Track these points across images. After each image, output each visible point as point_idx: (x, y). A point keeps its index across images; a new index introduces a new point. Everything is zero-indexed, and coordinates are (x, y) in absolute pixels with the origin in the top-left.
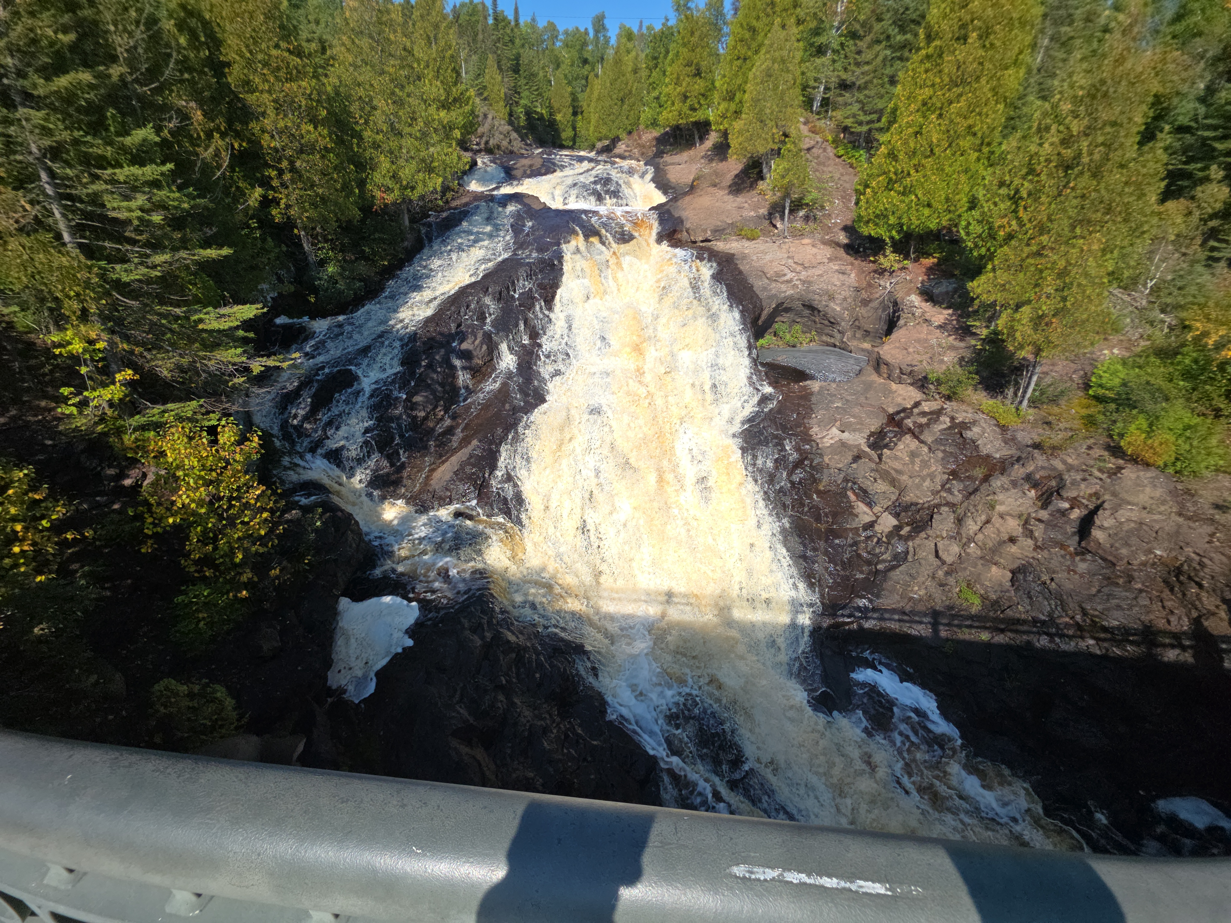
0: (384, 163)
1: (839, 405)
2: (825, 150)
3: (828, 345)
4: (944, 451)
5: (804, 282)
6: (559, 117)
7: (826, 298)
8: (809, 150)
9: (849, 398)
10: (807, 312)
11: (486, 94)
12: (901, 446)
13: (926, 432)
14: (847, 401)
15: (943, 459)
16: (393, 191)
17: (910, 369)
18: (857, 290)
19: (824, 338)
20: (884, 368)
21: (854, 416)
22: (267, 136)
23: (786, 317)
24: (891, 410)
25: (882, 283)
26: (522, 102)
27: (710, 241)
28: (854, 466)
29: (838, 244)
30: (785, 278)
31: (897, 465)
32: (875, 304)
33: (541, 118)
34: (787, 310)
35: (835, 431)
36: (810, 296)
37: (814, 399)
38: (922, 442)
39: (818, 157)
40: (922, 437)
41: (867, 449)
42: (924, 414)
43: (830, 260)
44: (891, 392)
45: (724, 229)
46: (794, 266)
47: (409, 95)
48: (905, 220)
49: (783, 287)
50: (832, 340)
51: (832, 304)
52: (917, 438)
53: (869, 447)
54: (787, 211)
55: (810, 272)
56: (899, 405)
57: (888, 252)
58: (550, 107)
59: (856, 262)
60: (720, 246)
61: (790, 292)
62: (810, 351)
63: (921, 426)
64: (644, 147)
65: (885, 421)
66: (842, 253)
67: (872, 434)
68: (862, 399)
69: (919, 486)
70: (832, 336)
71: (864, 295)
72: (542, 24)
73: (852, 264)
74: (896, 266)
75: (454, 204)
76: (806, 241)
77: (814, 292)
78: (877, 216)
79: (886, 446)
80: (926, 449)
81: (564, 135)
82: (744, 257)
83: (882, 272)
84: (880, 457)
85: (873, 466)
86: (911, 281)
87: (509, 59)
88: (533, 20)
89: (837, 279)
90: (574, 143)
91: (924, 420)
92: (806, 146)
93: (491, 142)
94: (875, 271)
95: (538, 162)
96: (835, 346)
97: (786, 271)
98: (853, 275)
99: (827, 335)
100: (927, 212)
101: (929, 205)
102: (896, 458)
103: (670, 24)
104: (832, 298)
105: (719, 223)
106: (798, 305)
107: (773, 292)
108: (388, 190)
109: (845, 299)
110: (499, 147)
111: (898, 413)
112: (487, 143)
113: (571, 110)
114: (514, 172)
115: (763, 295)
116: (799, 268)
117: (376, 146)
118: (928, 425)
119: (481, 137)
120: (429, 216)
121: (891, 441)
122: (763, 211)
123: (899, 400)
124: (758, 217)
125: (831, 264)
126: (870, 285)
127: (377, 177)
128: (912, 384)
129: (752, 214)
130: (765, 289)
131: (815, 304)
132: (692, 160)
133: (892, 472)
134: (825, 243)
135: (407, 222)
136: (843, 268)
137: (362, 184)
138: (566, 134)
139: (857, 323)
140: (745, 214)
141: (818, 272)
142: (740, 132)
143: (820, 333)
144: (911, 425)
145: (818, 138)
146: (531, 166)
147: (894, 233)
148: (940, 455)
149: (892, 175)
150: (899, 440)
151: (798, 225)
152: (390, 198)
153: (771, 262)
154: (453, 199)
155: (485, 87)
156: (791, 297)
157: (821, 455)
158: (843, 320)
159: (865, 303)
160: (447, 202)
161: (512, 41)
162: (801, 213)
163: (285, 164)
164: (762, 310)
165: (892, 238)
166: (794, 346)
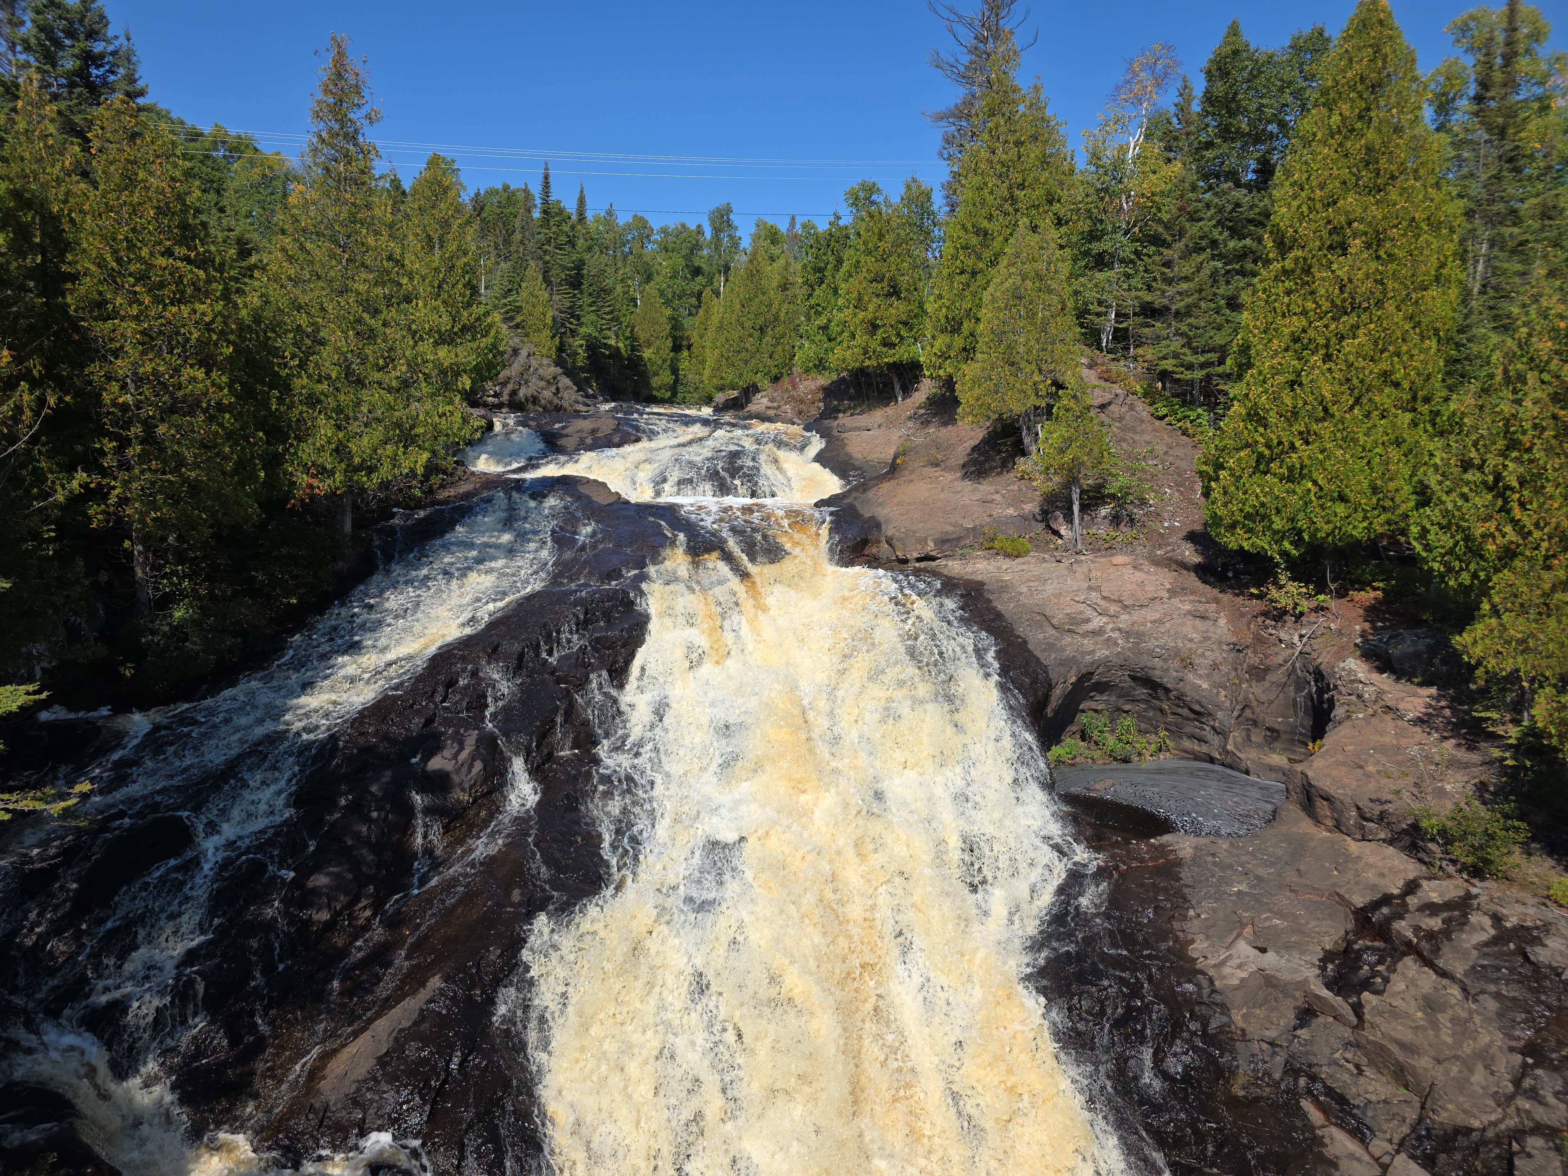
0: (325, 429)
1: (1243, 887)
2: (1132, 407)
3: (1197, 757)
4: (1497, 996)
5: (1127, 634)
6: (647, 354)
7: (1176, 664)
8: (1103, 407)
9: (1261, 872)
10: (1141, 692)
11: (519, 319)
12: (1398, 984)
13: (1446, 949)
14: (1259, 878)
15: (1500, 1015)
16: (332, 473)
17: (1378, 809)
18: (1237, 649)
19: (1187, 744)
20: (1322, 807)
21: (1280, 914)
22: (115, 387)
23: (1100, 701)
24: (1359, 900)
25: (1283, 635)
26: (583, 330)
27: (933, 559)
28: (1303, 1033)
29: (1183, 565)
30: (1090, 626)
31: (1401, 1031)
32: (1278, 676)
33: (616, 353)
34: (1102, 687)
35: (1244, 949)
36: (1145, 661)
37: (1186, 875)
38: (1443, 974)
39: (1121, 419)
40: (1440, 963)
41: (1325, 993)
42: (1431, 908)
43: (1172, 593)
44: (1349, 858)
45: (959, 539)
46: (1103, 603)
47: (385, 324)
48: (1302, 524)
49: (1088, 643)
50: (1205, 749)
51: (1190, 677)
52: (1428, 963)
53: (1328, 986)
54: (1076, 508)
55: (1137, 615)
56: (1374, 887)
57: (1283, 579)
58: (633, 338)
59: (1226, 598)
60: (954, 567)
61: (1102, 653)
62: (1160, 771)
63: (1431, 936)
64: (802, 401)
65: (1350, 926)
66: (1192, 580)
67: (1328, 957)
68: (1291, 876)
69: (1462, 1084)
70: (1201, 740)
71: (1252, 658)
72: (623, 219)
73: (1217, 601)
74: (1305, 605)
75: (443, 495)
76: (1119, 559)
77: (1151, 653)
78: (1248, 516)
79: (1366, 985)
80: (1455, 991)
81: (655, 382)
82: (1004, 588)
83: (1279, 615)
84: (1358, 1009)
85: (1347, 1033)
86: (1340, 633)
87: (564, 268)
88: (610, 213)
89: (1192, 630)
90: (675, 394)
91: (1435, 923)
92: (1097, 402)
93: (522, 393)
94: (1265, 614)
95: (607, 426)
96: (1212, 760)
97: (1089, 613)
98: (1222, 621)
99: (1192, 737)
100: (1341, 509)
101: (1343, 498)
102: (1394, 1013)
103: (841, 223)
104: (1188, 664)
105: (950, 529)
106: (1121, 678)
107: (1069, 652)
108: (323, 472)
109: (1215, 666)
110: (535, 400)
111: (1376, 905)
112: (514, 393)
113: (669, 343)
114: (562, 442)
115: (1048, 659)
116: (1113, 608)
117: (313, 401)
118: (1446, 933)
119: (504, 384)
120: (393, 515)
121: (1375, 974)
122: (1031, 507)
123: (1371, 876)
124: (1024, 518)
125: (1175, 601)
126: (1259, 640)
127: (306, 451)
128: (1391, 842)
129: (1011, 511)
130: (1051, 647)
131: (1156, 675)
132: (890, 423)
133: (1394, 1049)
134: (1156, 562)
135: (348, 527)
136: (1201, 608)
137: (274, 462)
138: (661, 379)
139: (1248, 713)
140: (997, 511)
141: (1152, 614)
142: (976, 381)
143: (1176, 733)
144: (1409, 934)
145: (1117, 389)
146: (593, 432)
147: (1286, 545)
148: (1492, 1005)
149: (1262, 449)
150: (1392, 969)
151: (1102, 530)
152: (323, 486)
153: (1057, 596)
154: (442, 486)
155: (518, 310)
156: (1106, 663)
157: (1224, 1008)
158: (1219, 707)
159: (1258, 673)
160: (431, 491)
161: (572, 243)
162: (1104, 511)
163: (136, 430)
164: (1050, 687)
165: (1284, 554)
166: (1126, 760)
